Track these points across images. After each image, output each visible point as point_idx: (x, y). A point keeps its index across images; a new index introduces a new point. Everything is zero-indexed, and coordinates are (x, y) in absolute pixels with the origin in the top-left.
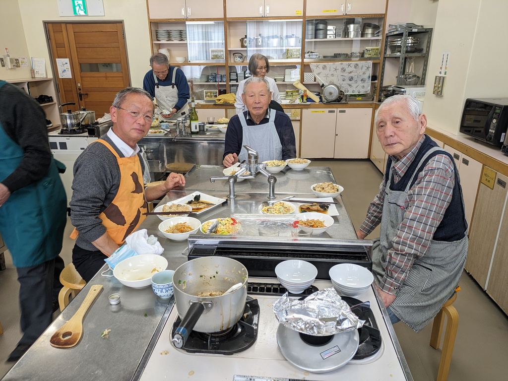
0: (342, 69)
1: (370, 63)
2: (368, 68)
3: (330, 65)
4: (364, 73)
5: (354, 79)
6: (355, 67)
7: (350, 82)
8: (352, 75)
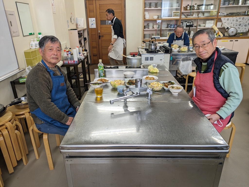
0: (236, 20)
2: (248, 19)
3: (231, 18)
4: (246, 22)
5: (241, 25)
6: (243, 19)
7: (239, 27)
8: (241, 23)
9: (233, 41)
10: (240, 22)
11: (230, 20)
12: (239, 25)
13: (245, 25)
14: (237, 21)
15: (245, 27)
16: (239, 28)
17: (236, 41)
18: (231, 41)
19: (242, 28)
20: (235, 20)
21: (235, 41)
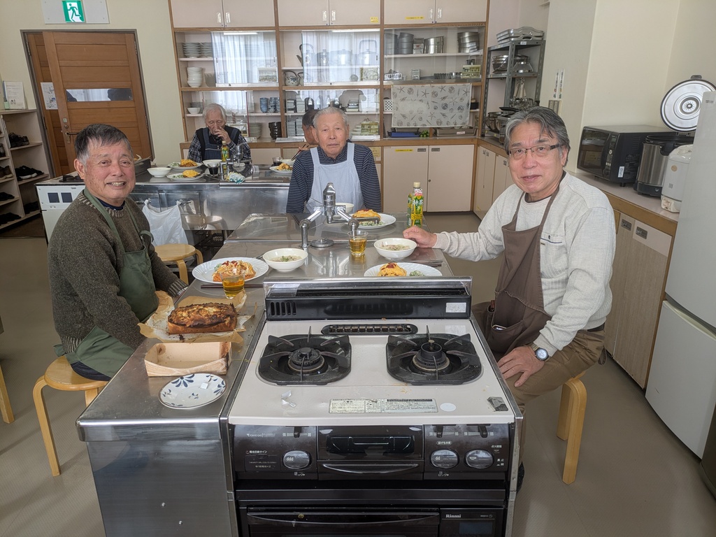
0: (433, 93)
1: (469, 86)
2: (466, 92)
3: (417, 88)
4: (461, 99)
5: (450, 107)
6: (450, 91)
7: (444, 111)
8: (446, 101)
9: (427, 150)
10: (444, 98)
11: (415, 93)
12: (444, 108)
13: (459, 108)
14: (435, 94)
15: (460, 114)
16: (444, 115)
17: (434, 150)
18: (419, 150)
19: (453, 114)
20: (430, 94)
21: (430, 149)
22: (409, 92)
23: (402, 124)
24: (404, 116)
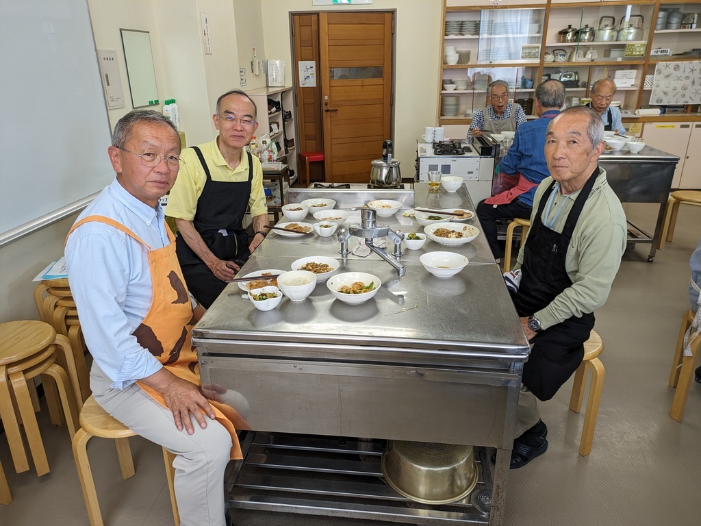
3: (685, 64)
9: (690, 127)
11: (682, 70)
17: (698, 126)
18: (682, 126)
20: (698, 70)
21: (694, 126)
22: (675, 69)
23: (661, 101)
24: (665, 93)
